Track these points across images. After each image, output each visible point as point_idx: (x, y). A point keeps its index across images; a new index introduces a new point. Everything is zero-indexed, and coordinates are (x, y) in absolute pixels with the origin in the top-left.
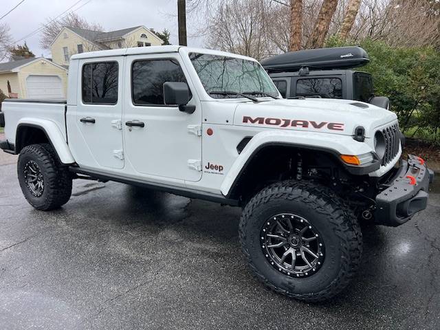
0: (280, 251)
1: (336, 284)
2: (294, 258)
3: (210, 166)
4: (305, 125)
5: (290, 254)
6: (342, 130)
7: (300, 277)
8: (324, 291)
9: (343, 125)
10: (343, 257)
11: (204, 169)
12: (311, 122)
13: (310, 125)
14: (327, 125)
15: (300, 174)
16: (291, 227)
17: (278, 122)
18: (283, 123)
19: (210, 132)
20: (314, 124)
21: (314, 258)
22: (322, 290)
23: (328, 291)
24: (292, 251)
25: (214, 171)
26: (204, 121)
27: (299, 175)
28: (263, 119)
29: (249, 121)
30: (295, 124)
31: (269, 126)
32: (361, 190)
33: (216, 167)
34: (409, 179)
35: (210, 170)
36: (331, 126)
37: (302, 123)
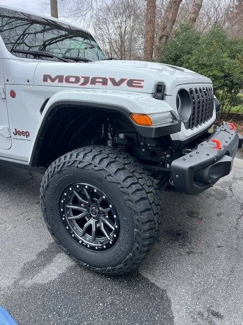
0: (81, 222)
1: (131, 259)
2: (94, 229)
3: (17, 133)
4: (104, 82)
5: (90, 226)
6: (142, 87)
7: (98, 250)
8: (121, 265)
9: (143, 81)
10: (135, 230)
11: (13, 136)
12: (110, 79)
13: (109, 82)
14: (126, 82)
15: (110, 140)
16: (88, 197)
17: (77, 80)
18: (82, 80)
19: (13, 94)
20: (113, 80)
21: (112, 230)
22: (120, 263)
23: (125, 265)
24: (92, 222)
25: (22, 137)
26: (6, 82)
27: (110, 142)
28: (62, 77)
29: (49, 80)
30: (94, 81)
31: (69, 85)
32: (168, 156)
33: (22, 133)
34: (215, 143)
35: (18, 136)
36: (131, 83)
37: (101, 80)
